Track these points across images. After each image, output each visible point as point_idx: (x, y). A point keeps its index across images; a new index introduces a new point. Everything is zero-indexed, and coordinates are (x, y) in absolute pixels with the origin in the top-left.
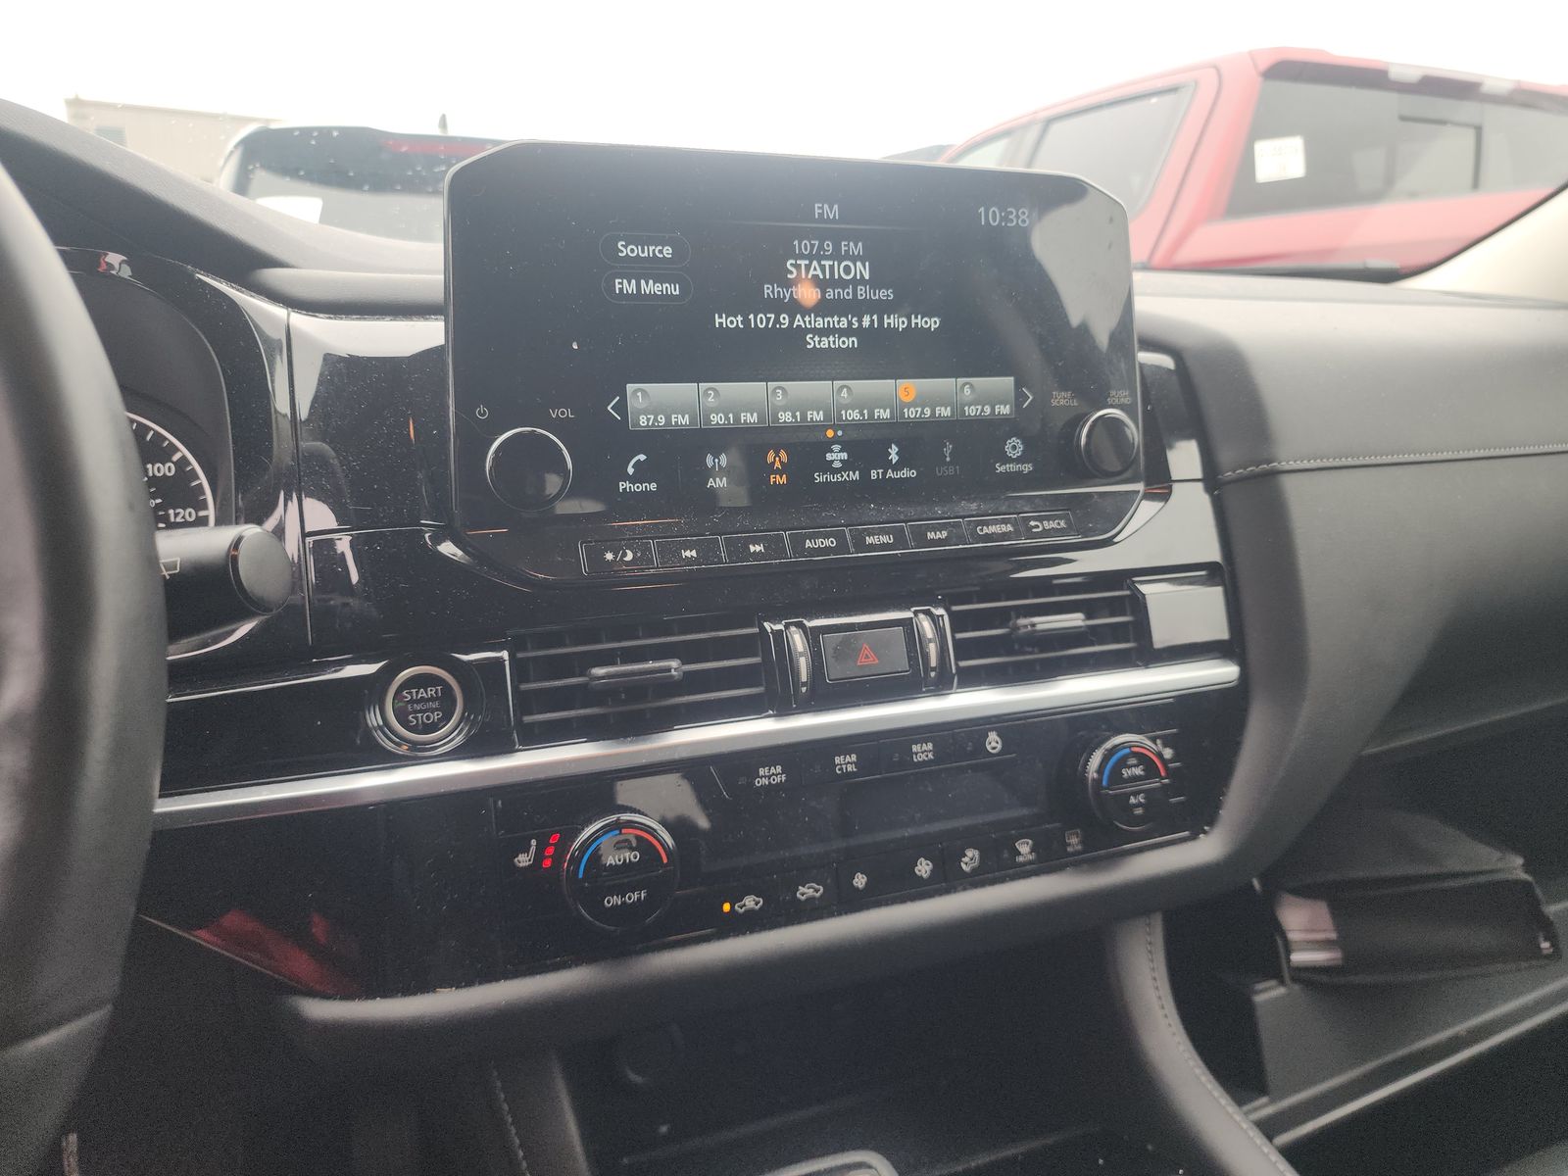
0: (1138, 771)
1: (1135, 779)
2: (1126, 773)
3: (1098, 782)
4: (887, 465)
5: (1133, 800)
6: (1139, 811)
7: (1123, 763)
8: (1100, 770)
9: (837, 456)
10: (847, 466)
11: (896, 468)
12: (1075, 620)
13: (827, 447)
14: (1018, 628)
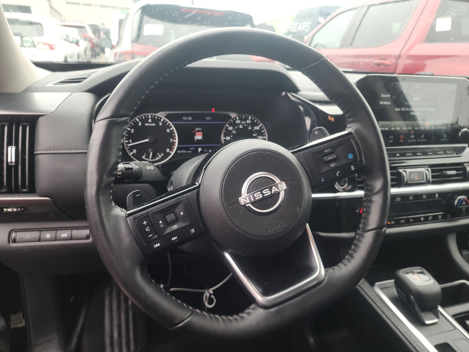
0: (465, 203)
1: (464, 205)
2: (462, 204)
3: (457, 206)
4: (421, 138)
5: (463, 209)
6: (464, 211)
7: (462, 202)
8: (458, 203)
9: (412, 136)
10: (414, 138)
11: (423, 139)
12: (454, 172)
13: (411, 135)
14: (443, 173)
